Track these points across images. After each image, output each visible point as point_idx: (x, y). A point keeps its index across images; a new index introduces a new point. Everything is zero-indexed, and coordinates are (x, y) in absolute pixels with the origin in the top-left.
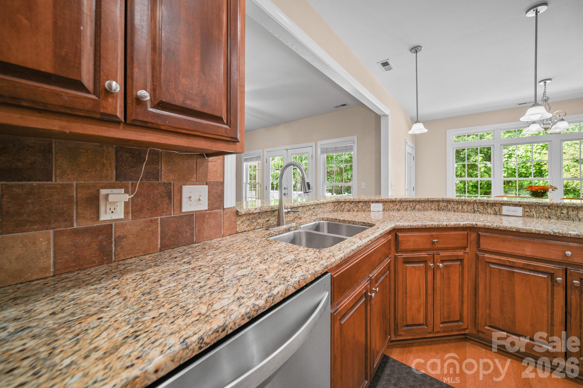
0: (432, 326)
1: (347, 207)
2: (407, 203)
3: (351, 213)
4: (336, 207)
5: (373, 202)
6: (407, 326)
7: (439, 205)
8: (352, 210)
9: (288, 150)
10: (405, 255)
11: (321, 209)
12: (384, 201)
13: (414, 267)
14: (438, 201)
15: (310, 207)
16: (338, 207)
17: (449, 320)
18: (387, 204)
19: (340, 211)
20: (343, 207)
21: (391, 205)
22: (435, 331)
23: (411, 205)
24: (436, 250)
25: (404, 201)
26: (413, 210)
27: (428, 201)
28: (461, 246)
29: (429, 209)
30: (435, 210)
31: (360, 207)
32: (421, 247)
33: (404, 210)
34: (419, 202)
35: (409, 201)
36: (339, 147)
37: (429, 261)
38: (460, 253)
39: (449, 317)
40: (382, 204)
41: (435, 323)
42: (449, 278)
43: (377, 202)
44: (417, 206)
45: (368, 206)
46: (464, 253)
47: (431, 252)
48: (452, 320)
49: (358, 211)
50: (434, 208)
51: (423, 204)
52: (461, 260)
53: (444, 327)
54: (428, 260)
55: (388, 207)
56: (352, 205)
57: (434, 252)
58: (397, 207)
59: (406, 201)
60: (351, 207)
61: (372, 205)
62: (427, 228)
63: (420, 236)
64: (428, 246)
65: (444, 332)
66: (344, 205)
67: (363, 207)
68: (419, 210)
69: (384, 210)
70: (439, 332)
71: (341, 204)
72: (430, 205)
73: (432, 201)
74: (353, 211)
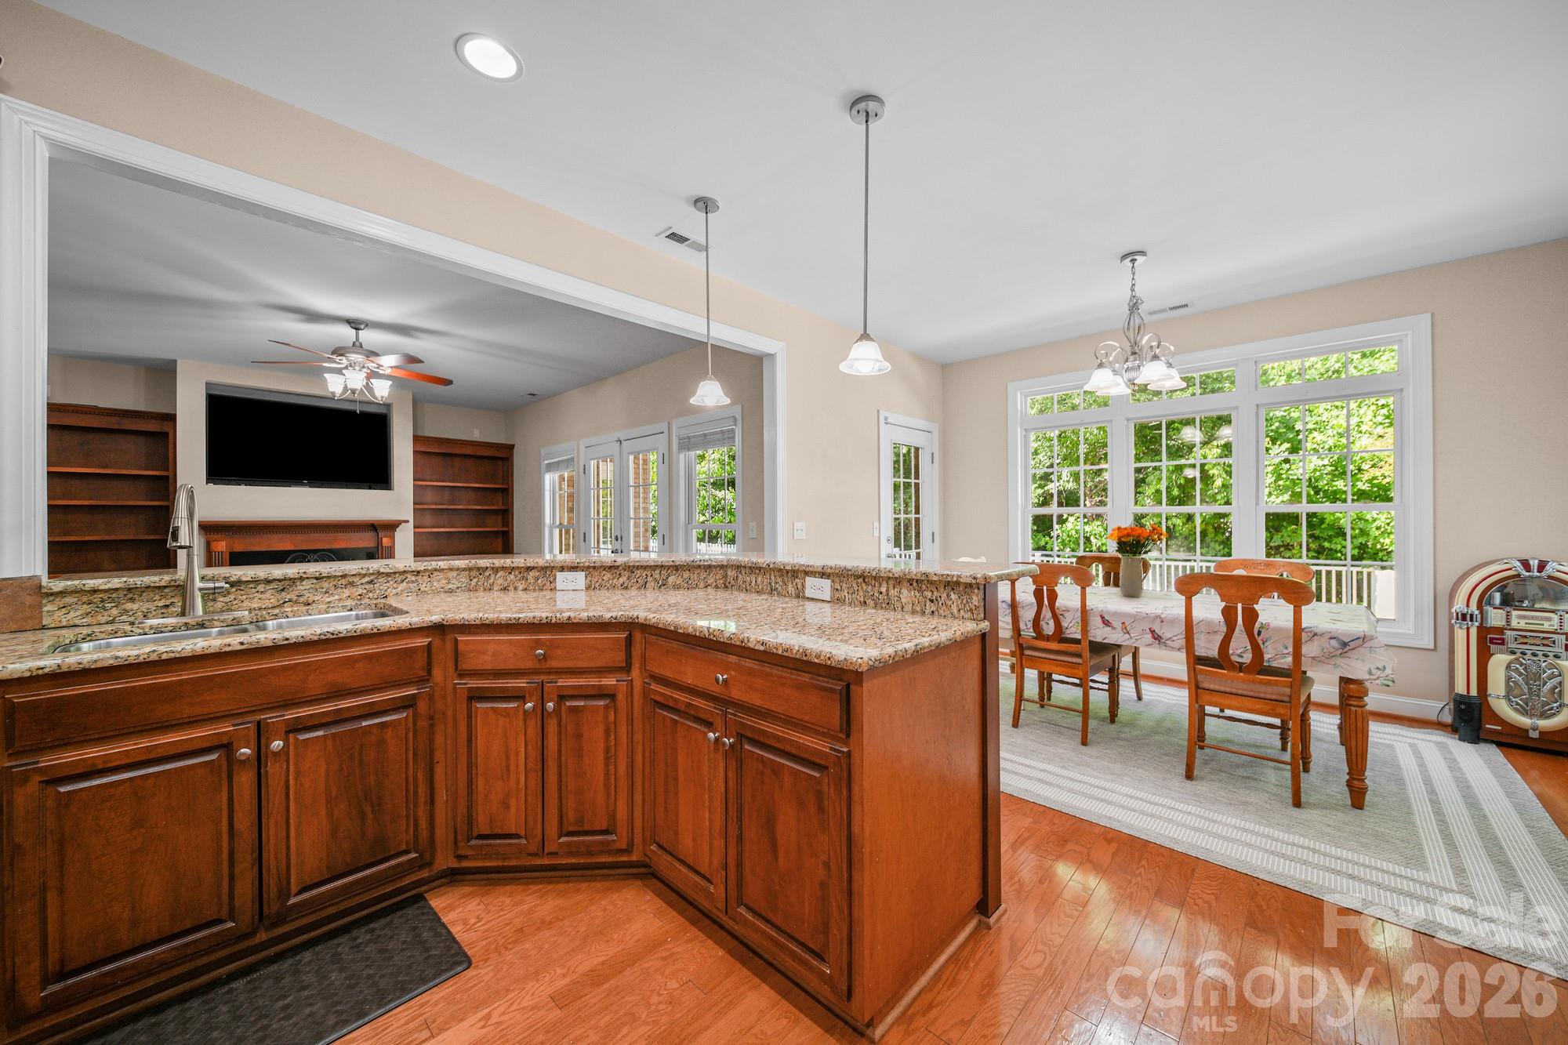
0: (539, 837)
1: (500, 581)
2: (645, 572)
3: (512, 594)
4: (475, 580)
5: (562, 569)
6: (480, 837)
7: (725, 576)
8: (511, 588)
9: (624, 443)
10: (474, 683)
11: (405, 584)
12: (589, 567)
13: (495, 710)
14: (722, 567)
15: (356, 579)
16: (478, 581)
17: (580, 829)
18: (596, 574)
19: (485, 590)
20: (491, 581)
21: (607, 576)
22: (546, 851)
23: (657, 576)
24: (549, 673)
25: (638, 568)
26: (660, 587)
27: (700, 566)
28: (611, 665)
29: (702, 585)
30: (717, 587)
31: (531, 580)
32: (511, 665)
33: (639, 588)
34: (677, 570)
35: (650, 567)
36: (711, 434)
37: (530, 696)
38: (610, 681)
39: (580, 820)
40: (584, 573)
41: (546, 833)
42: (579, 736)
43: (574, 568)
44: (671, 579)
45: (552, 579)
46: (617, 681)
47: (538, 679)
48: (587, 828)
49: (525, 589)
50: (714, 584)
51: (686, 575)
52: (612, 697)
53: (568, 844)
54: (527, 696)
55: (600, 581)
56: (512, 576)
57: (543, 677)
58: (621, 580)
59: (645, 568)
60: (509, 579)
61: (560, 576)
62: (520, 624)
63: (510, 642)
64: (530, 664)
65: (570, 854)
66: (493, 577)
67: (540, 581)
68: (676, 587)
69: (588, 588)
70: (556, 853)
71: (487, 574)
72: (703, 575)
73: (710, 567)
74: (516, 589)
